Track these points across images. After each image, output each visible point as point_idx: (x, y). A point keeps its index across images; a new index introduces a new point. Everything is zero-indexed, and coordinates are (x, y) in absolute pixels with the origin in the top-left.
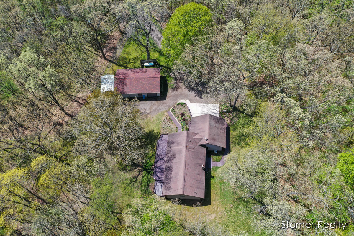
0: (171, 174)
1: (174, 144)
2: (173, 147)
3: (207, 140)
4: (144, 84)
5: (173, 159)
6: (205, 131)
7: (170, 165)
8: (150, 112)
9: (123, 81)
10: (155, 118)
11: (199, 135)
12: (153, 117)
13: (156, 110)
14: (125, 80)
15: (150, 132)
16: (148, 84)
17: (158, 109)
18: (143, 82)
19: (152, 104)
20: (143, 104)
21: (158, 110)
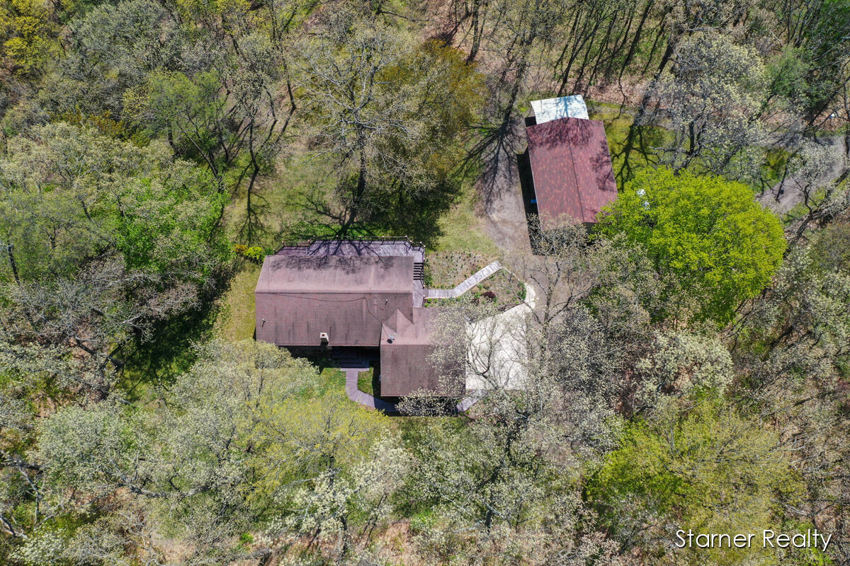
0: (309, 268)
1: (382, 270)
2: (376, 269)
3: (390, 341)
4: (560, 188)
5: (344, 269)
6: (416, 337)
7: (331, 264)
8: (494, 223)
9: (560, 138)
10: (479, 235)
11: (407, 326)
12: (481, 230)
13: (500, 236)
14: (563, 141)
15: (437, 228)
16: (563, 198)
17: (504, 238)
18: (566, 184)
19: (517, 224)
20: (517, 203)
21: (500, 240)
